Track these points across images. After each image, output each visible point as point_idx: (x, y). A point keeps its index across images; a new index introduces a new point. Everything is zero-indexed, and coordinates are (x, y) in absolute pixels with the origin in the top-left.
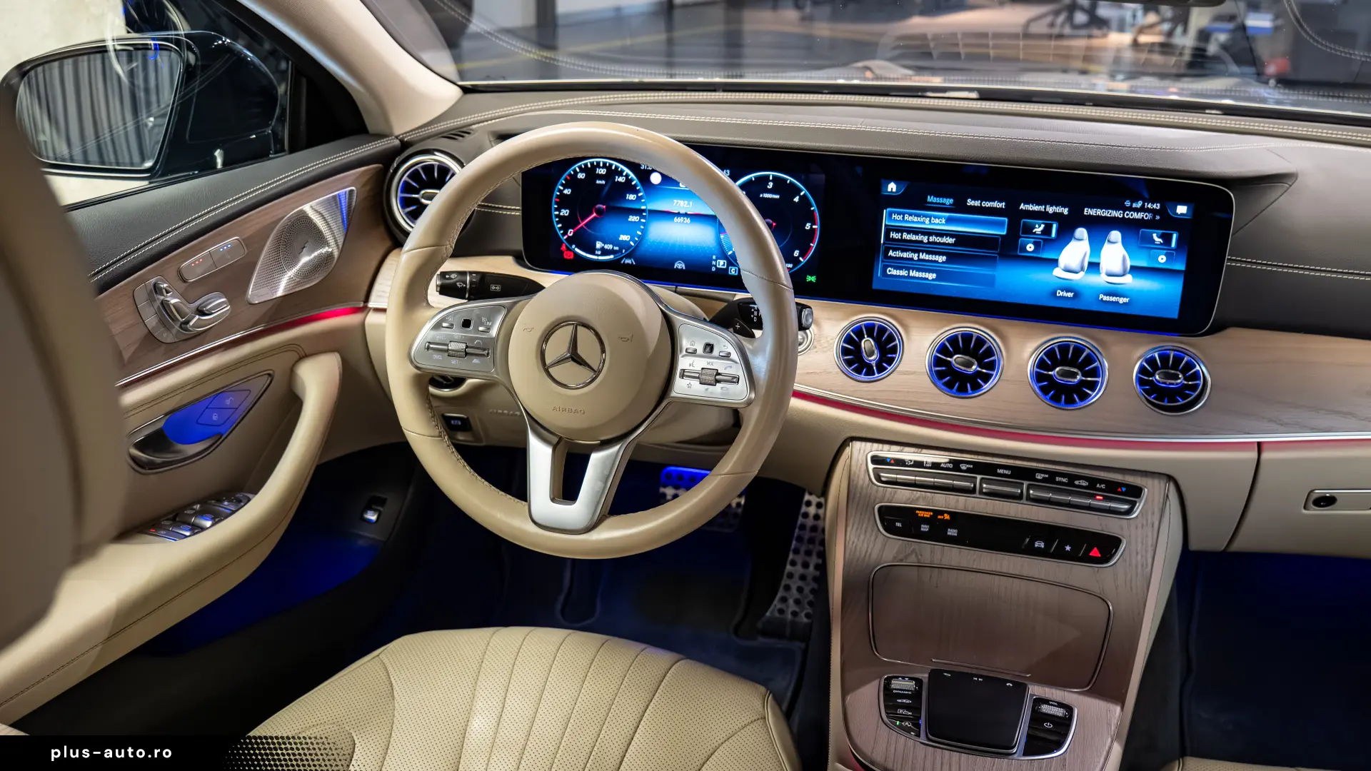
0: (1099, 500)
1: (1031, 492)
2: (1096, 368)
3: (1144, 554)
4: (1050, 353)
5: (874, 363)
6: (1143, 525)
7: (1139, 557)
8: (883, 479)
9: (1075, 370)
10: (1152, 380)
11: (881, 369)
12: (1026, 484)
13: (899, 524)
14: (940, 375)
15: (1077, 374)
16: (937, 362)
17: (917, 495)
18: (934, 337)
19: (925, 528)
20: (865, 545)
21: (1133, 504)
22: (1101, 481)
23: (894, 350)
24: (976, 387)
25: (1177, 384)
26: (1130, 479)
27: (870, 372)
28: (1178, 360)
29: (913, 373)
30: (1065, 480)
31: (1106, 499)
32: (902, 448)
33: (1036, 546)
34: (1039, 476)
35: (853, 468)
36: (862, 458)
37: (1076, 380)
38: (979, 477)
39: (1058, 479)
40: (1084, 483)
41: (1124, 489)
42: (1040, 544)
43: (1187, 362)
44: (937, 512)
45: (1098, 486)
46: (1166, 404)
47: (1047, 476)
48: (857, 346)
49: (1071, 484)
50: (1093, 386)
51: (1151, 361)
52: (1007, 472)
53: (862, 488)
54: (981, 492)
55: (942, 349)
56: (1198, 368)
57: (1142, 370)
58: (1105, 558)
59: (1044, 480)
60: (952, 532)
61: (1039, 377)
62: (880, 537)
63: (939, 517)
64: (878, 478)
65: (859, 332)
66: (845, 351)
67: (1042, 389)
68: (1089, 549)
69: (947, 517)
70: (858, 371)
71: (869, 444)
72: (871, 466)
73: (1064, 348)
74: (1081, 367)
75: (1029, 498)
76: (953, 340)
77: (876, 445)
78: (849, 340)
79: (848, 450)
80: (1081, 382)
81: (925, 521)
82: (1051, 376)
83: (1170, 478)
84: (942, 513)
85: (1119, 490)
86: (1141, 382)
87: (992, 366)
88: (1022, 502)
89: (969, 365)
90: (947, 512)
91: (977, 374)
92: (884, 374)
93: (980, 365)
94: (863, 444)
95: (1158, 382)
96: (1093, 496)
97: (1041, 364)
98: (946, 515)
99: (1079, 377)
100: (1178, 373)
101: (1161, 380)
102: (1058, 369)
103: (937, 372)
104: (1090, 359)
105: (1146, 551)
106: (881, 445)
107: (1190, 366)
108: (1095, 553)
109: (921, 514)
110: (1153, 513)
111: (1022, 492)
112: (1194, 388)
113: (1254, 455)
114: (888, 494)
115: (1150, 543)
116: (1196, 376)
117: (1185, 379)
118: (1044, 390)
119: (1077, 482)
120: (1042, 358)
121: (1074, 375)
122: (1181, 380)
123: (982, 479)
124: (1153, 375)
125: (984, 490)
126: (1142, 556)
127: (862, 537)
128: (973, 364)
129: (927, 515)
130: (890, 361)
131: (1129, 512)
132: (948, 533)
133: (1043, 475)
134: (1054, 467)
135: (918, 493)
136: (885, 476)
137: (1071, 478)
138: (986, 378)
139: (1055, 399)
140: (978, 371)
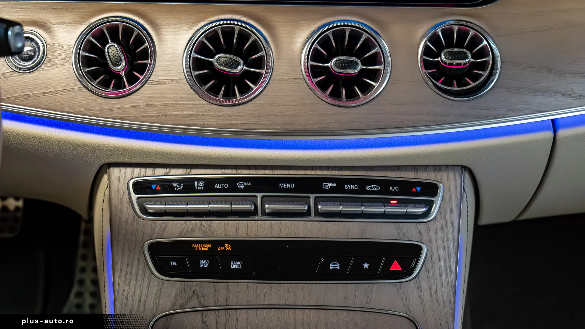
0: (394, 205)
1: (320, 207)
2: (376, 54)
3: (447, 260)
4: (324, 42)
5: (123, 74)
6: (442, 227)
7: (442, 263)
8: (151, 211)
9: (354, 59)
10: (438, 61)
11: (132, 80)
12: (312, 196)
13: (174, 263)
14: (202, 80)
15: (357, 64)
16: (197, 64)
17: (191, 226)
18: (190, 35)
19: (204, 264)
20: (138, 293)
21: (430, 204)
22: (394, 183)
23: (145, 55)
24: (245, 90)
25: (465, 64)
26: (424, 177)
27: (119, 85)
28: (462, 34)
29: (171, 81)
30: (354, 187)
31: (401, 203)
32: (168, 170)
33: (331, 268)
34: (326, 186)
35: (114, 202)
36: (122, 187)
37: (356, 71)
38: (260, 195)
39: (347, 187)
40: (375, 188)
41: (419, 189)
42: (335, 266)
43: (472, 38)
44: (216, 243)
45: (391, 189)
46: (455, 88)
47: (335, 185)
48: (101, 53)
49: (361, 190)
50: (375, 75)
51: (434, 39)
52: (289, 186)
53: (127, 224)
54: (264, 213)
55: (201, 49)
56: (485, 42)
57: (427, 51)
58: (407, 271)
59: (331, 190)
60: (236, 265)
61: (314, 72)
62: (155, 282)
63: (220, 249)
64: (144, 211)
65: (101, 38)
66: (87, 62)
67: (319, 84)
68: (388, 264)
69: (228, 247)
70: (105, 84)
71: (129, 170)
72: (134, 196)
73: (339, 35)
74: (359, 54)
75: (318, 213)
76: (212, 37)
77: (137, 170)
78: (90, 47)
79: (105, 178)
80: (362, 70)
81: (203, 255)
82: (328, 67)
83: (465, 168)
84: (222, 243)
85: (414, 190)
86: (427, 65)
87: (259, 63)
88: (310, 218)
89: (235, 65)
90: (229, 242)
91: (245, 74)
92: (136, 86)
93: (246, 64)
94: (123, 170)
95: (445, 63)
96: (386, 202)
97: (315, 56)
98: (226, 246)
99: (360, 67)
100: (464, 50)
101: (448, 61)
102: (335, 60)
103: (198, 76)
104: (368, 45)
105: (449, 257)
106: (143, 170)
107: (476, 41)
108: (396, 266)
109: (198, 247)
110: (452, 212)
111: (309, 207)
112: (483, 66)
113: (549, 134)
114: (157, 229)
115: (451, 245)
116: (483, 53)
117: (472, 58)
118: (323, 86)
119: (368, 188)
120: (315, 49)
121: (354, 64)
122: (470, 59)
123: (263, 197)
124: (439, 55)
125: (267, 211)
126: (445, 262)
127: (133, 283)
128: (238, 64)
129: (206, 247)
130: (142, 69)
131: (426, 214)
132: (232, 267)
133: (330, 185)
134: (341, 173)
135: (191, 224)
136: (152, 207)
137: (362, 183)
138: (256, 78)
139: (335, 95)
140: (246, 70)
